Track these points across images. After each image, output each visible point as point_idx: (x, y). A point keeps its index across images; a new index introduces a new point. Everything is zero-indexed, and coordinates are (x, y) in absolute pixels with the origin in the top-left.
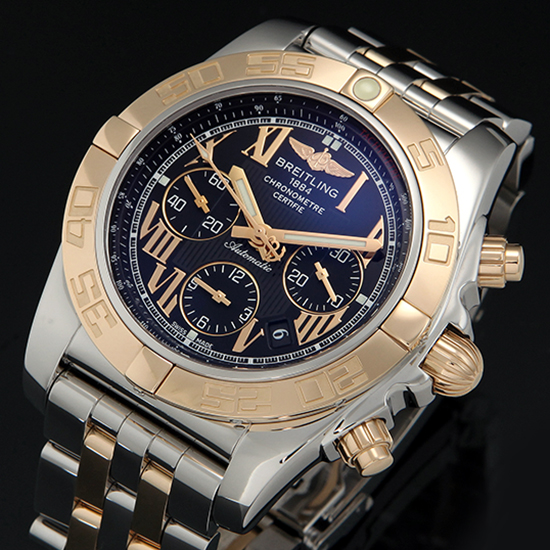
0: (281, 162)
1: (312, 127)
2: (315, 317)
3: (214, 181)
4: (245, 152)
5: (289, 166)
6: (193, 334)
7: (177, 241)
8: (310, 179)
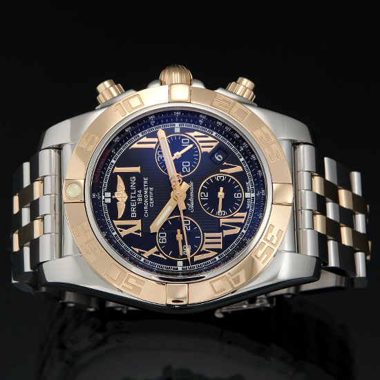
0: (134, 214)
1: (106, 212)
3: (164, 241)
4: (140, 234)
5: (133, 210)
6: (247, 195)
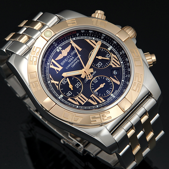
0: (62, 64)
1: (53, 54)
2: (113, 62)
3: (64, 83)
5: (64, 62)
6: (112, 95)
7: (82, 95)
8: (69, 57)
